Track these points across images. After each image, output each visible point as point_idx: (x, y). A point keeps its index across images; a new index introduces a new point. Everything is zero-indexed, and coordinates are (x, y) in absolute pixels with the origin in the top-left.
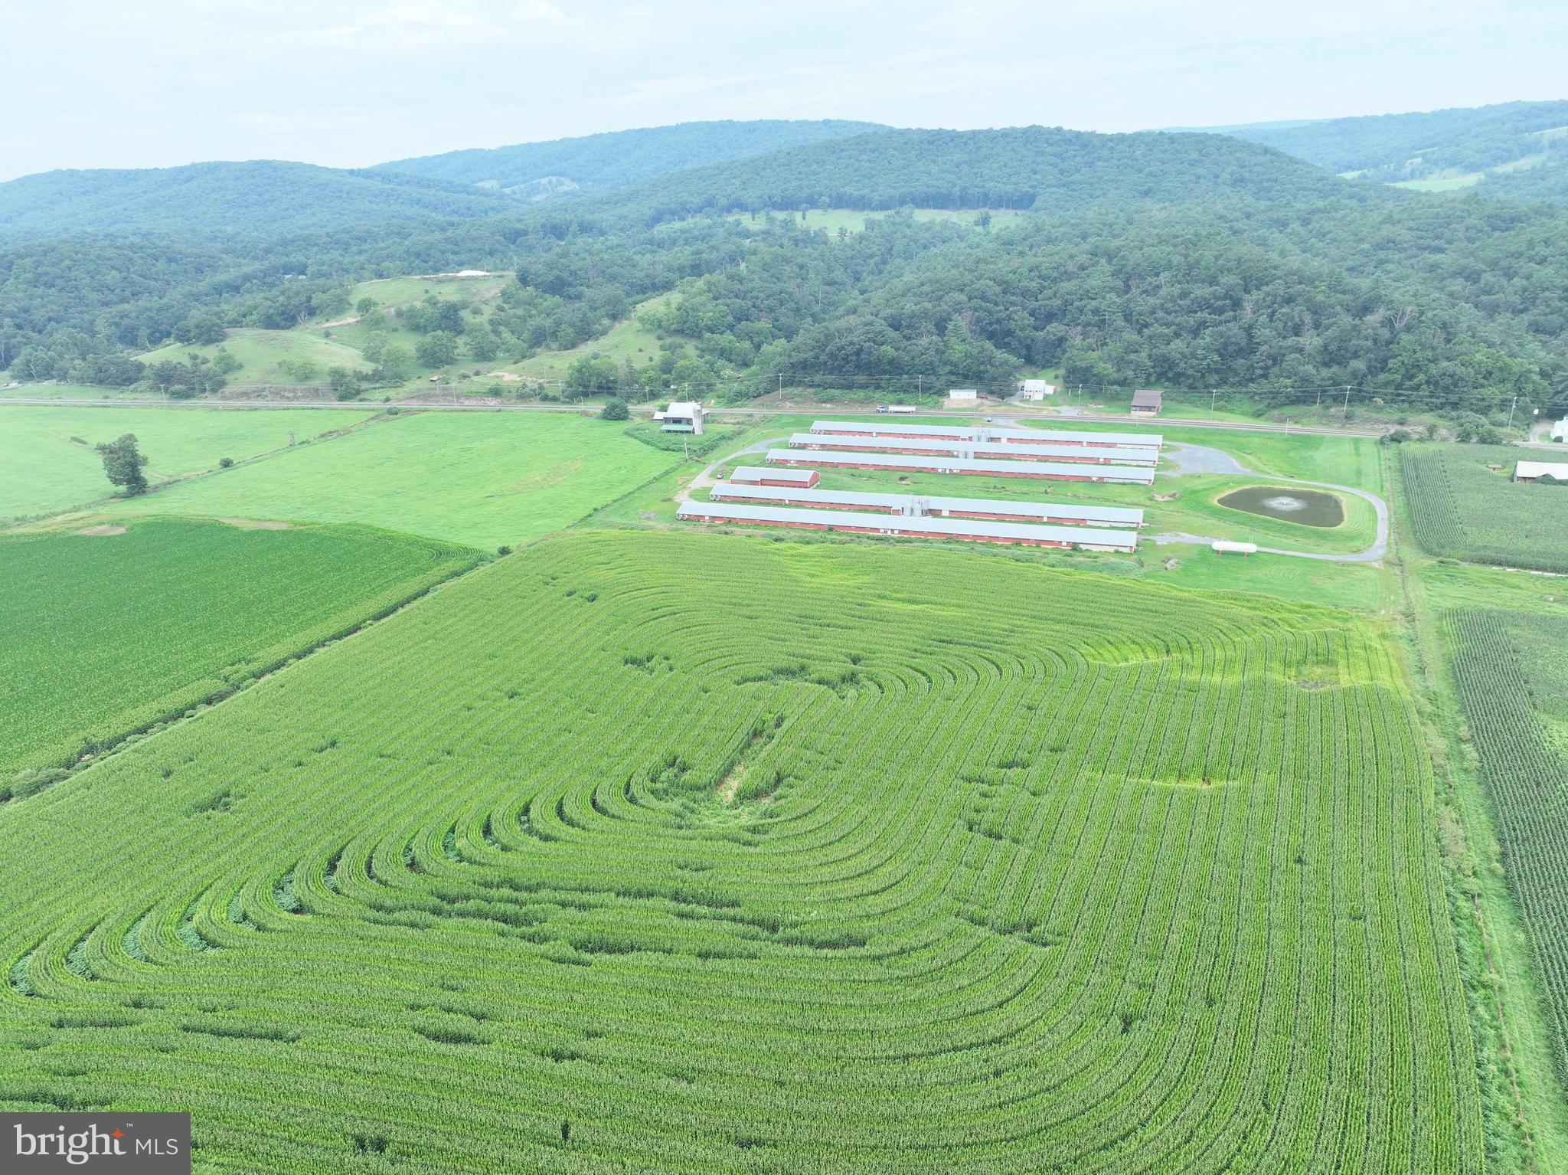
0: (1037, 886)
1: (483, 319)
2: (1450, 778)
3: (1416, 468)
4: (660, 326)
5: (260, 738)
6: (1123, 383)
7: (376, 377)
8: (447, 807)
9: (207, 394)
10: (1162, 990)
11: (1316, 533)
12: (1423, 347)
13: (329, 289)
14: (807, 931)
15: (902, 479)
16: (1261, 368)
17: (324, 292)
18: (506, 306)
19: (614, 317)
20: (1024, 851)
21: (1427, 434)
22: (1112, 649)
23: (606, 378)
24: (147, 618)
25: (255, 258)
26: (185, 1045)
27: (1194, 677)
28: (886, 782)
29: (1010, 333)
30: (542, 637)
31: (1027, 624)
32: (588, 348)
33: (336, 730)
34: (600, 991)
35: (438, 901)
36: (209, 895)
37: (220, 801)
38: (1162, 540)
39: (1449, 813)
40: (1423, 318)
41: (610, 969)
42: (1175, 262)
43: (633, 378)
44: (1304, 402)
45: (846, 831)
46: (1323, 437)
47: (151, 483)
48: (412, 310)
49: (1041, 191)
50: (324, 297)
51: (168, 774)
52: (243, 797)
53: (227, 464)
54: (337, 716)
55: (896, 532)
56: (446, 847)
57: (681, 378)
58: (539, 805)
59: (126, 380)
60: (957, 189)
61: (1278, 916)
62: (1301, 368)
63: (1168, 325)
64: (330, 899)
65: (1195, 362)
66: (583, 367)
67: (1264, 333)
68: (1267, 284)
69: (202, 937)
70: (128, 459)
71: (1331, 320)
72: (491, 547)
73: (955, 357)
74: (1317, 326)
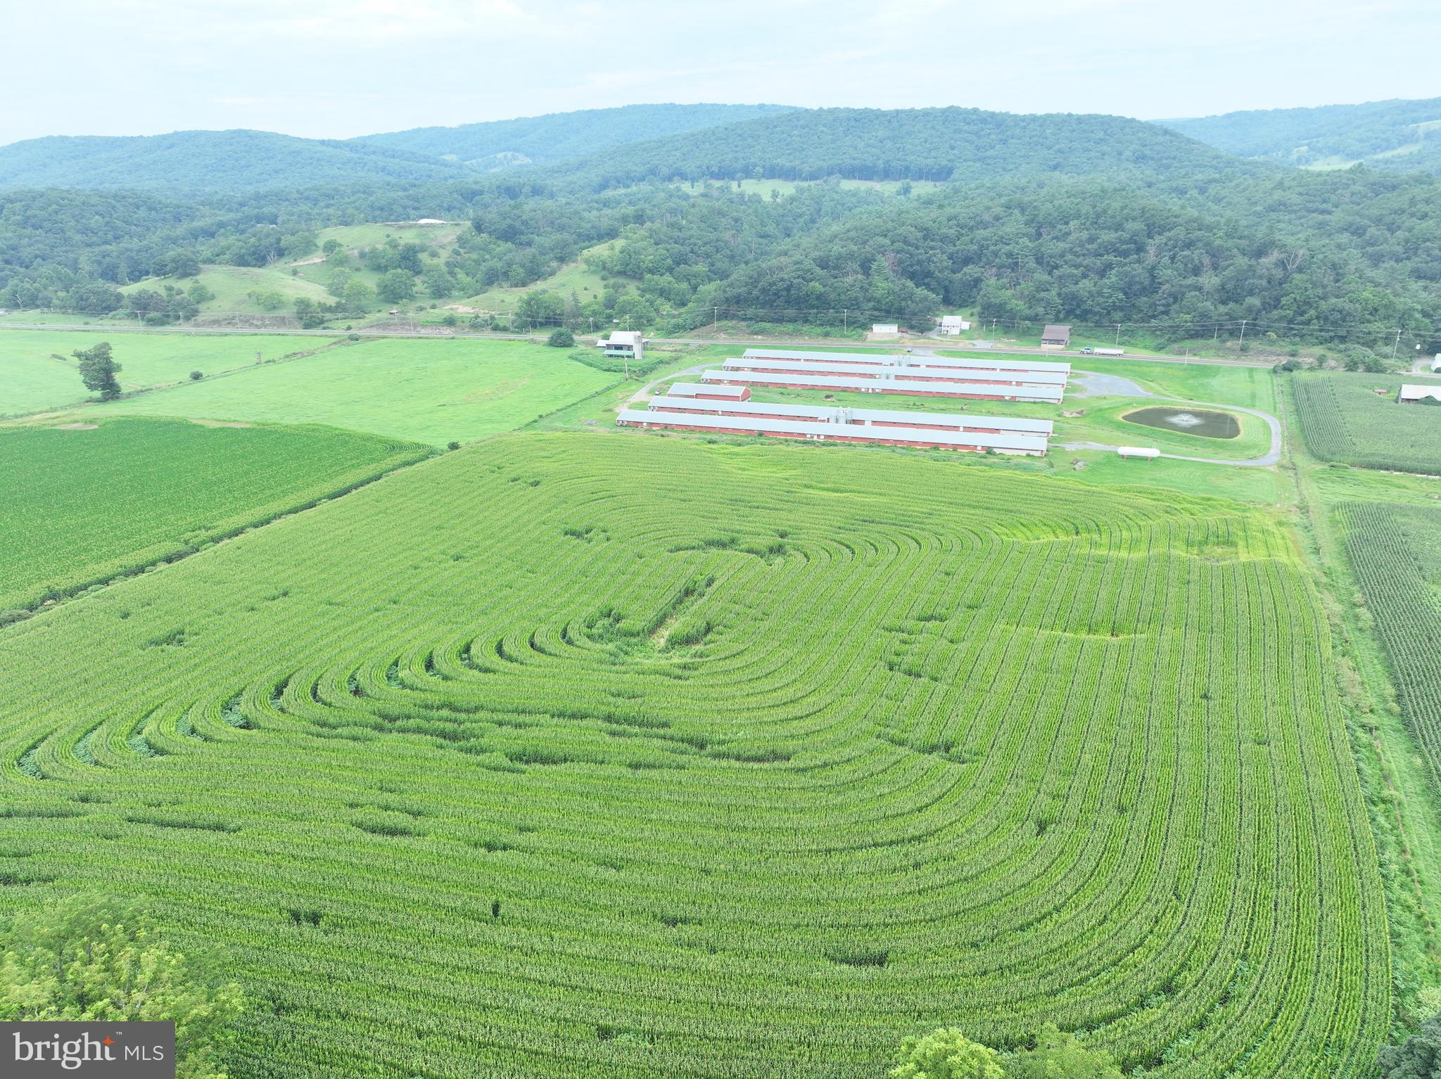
0: (954, 715)
1: (440, 261)
2: (1346, 634)
3: (1307, 392)
4: (604, 268)
5: (215, 588)
6: (1035, 319)
7: (339, 308)
8: (392, 644)
9: (181, 321)
10: (1075, 800)
11: (1214, 443)
12: (1314, 285)
13: (297, 232)
14: (734, 748)
15: (828, 397)
16: (1163, 305)
17: (293, 234)
18: (462, 251)
19: (562, 260)
20: (942, 687)
21: (1316, 363)
22: (1025, 530)
23: (553, 311)
24: (113, 494)
25: (230, 210)
26: (129, 833)
27: (1103, 552)
28: (811, 631)
29: (929, 274)
30: (486, 514)
31: (944, 509)
32: (539, 286)
33: (287, 584)
34: (533, 794)
35: (380, 720)
36: (160, 713)
37: (175, 638)
38: (1070, 447)
39: (1347, 662)
40: (1315, 260)
41: (544, 776)
42: (1084, 212)
43: (577, 312)
44: (1202, 336)
45: (773, 669)
46: (1219, 367)
47: (124, 390)
48: (373, 251)
49: (958, 165)
50: (292, 238)
51: (125, 616)
52: (196, 634)
53: (197, 377)
54: (289, 572)
55: (822, 437)
56: (389, 678)
57: (623, 312)
58: (480, 644)
59: (105, 308)
60: (881, 161)
61: (1185, 740)
62: (1200, 305)
63: (1077, 266)
64: (276, 717)
65: (1101, 300)
66: (532, 299)
67: (1166, 273)
68: (1169, 230)
69: (150, 746)
70: (103, 366)
71: (1228, 262)
72: (442, 444)
73: (879, 294)
74: (1215, 267)
